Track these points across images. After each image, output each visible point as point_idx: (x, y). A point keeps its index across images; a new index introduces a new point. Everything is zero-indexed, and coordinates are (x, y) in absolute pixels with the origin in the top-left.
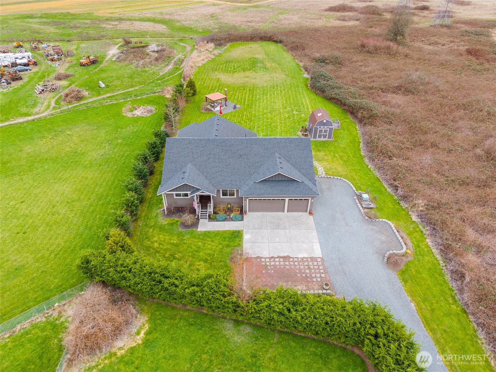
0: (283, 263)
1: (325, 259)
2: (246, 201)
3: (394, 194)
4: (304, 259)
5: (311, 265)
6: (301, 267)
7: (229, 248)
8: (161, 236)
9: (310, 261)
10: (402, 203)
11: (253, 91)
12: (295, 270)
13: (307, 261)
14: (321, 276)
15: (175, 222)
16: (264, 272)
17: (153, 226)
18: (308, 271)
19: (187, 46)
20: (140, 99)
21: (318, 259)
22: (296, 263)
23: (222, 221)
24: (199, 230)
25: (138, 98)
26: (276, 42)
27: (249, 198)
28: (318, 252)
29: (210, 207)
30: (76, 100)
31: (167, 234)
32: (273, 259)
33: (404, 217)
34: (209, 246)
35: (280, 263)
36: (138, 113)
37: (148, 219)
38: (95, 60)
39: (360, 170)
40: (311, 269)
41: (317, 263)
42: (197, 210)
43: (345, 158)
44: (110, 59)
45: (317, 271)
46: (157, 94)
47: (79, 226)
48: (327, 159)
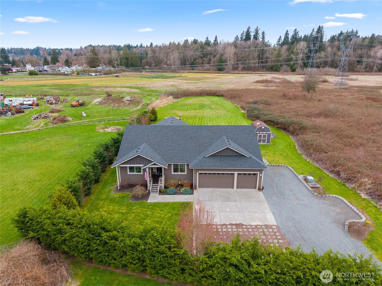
0: (236, 229)
1: (281, 226)
2: (196, 175)
3: (337, 179)
4: (258, 226)
5: (266, 232)
6: (256, 233)
7: (179, 216)
8: (111, 207)
9: (264, 228)
10: (348, 185)
11: (202, 119)
12: (249, 236)
13: (262, 228)
14: (278, 242)
15: (126, 195)
16: (215, 237)
17: (105, 199)
18: (263, 237)
19: (153, 98)
20: (112, 123)
21: (273, 226)
22: (250, 230)
23: (172, 195)
24: (149, 201)
25: (111, 122)
26: (219, 96)
27: (199, 172)
28: (271, 220)
29: (161, 181)
30: (61, 122)
31: (117, 205)
32: (225, 226)
33: (353, 195)
34: (158, 215)
35: (232, 230)
36: (109, 130)
37: (101, 194)
38: (83, 104)
39: (299, 162)
40: (267, 235)
41: (273, 230)
42: (149, 185)
43: (285, 155)
44: (95, 104)
45: (274, 237)
46: (126, 120)
47: (33, 199)
48: (268, 155)
